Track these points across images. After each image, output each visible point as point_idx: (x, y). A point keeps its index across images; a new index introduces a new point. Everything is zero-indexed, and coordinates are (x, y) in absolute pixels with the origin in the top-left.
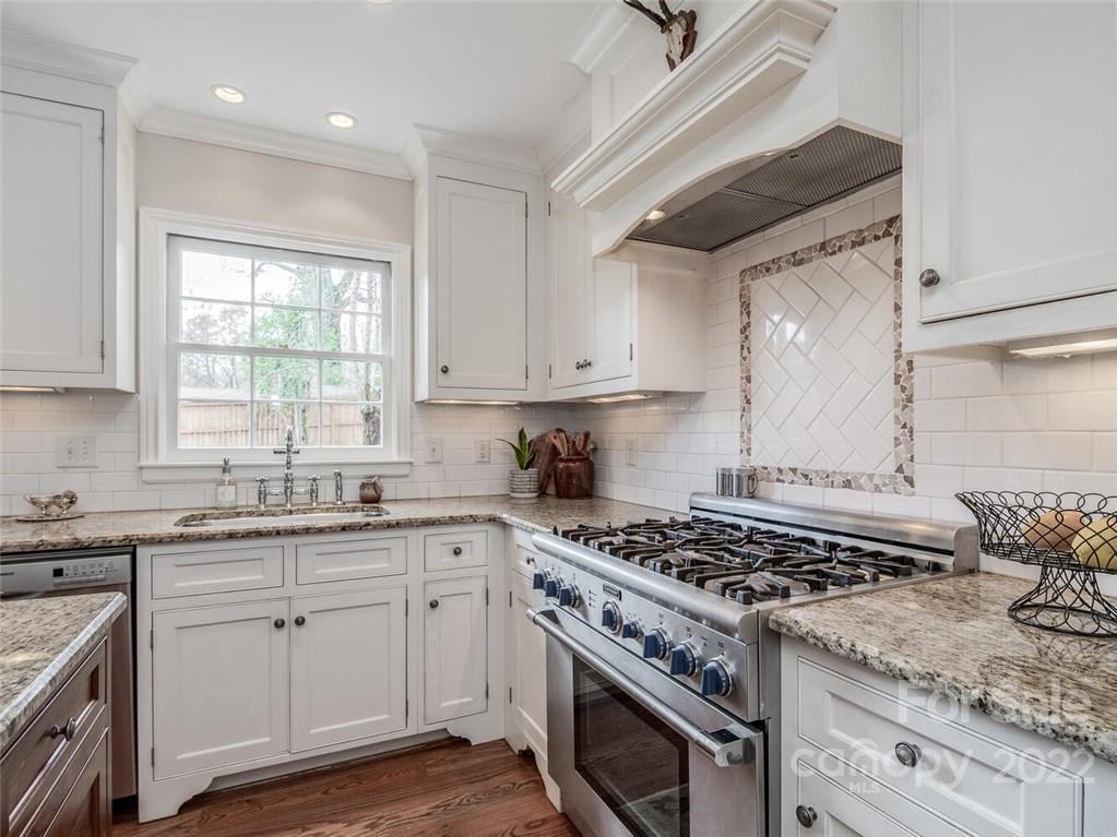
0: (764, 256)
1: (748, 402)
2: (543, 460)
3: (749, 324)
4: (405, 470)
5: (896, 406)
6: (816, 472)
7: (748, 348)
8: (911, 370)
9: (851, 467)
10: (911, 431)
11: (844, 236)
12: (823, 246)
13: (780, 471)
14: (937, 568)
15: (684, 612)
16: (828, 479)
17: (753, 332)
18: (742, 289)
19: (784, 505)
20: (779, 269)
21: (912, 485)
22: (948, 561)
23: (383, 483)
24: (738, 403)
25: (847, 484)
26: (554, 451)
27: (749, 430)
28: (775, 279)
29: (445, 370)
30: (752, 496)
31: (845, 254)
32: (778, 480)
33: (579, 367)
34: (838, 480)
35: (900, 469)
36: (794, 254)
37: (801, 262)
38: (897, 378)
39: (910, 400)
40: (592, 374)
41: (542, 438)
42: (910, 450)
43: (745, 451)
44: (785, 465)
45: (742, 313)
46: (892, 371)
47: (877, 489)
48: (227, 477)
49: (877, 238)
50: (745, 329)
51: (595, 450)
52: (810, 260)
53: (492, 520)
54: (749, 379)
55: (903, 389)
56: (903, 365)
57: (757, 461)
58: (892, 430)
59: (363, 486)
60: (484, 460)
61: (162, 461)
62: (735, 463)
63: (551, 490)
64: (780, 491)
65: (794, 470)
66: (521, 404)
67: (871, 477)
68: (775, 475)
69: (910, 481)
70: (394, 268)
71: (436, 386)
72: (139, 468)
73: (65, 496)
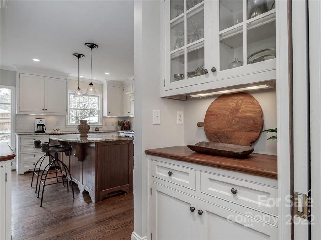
2: (122, 125)
4: (102, 126)
23: (99, 128)
26: (124, 124)
29: (109, 112)
33: (128, 112)
40: (130, 113)
41: (122, 122)
51: (130, 124)
59: (96, 129)
60: (113, 125)
61: (68, 125)
63: (123, 129)
66: (119, 117)
70: (100, 97)
71: (108, 115)
72: (66, 126)
73: (58, 129)
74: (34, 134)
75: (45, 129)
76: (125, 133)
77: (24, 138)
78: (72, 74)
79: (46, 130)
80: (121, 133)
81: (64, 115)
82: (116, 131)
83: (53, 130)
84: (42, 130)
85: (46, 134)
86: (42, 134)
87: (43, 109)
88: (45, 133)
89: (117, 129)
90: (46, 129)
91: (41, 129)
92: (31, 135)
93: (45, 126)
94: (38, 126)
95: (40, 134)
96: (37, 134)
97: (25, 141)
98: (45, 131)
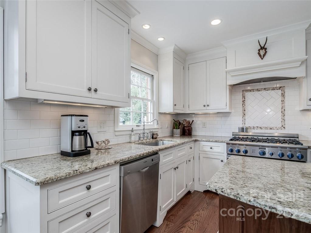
0: (250, 88)
1: (245, 115)
3: (245, 100)
5: (282, 116)
6: (263, 127)
7: (245, 105)
8: (285, 111)
9: (271, 126)
10: (285, 120)
11: (270, 88)
12: (265, 89)
13: (254, 127)
16: (266, 128)
17: (246, 102)
18: (243, 94)
20: (253, 91)
21: (285, 128)
24: (242, 114)
25: (271, 129)
27: (245, 120)
29: (175, 105)
30: (247, 132)
31: (270, 91)
32: (253, 129)
33: (205, 106)
34: (269, 128)
35: (282, 126)
36: (258, 89)
37: (259, 91)
38: (282, 112)
39: (284, 115)
42: (284, 123)
43: (244, 124)
45: (243, 98)
46: (281, 110)
47: (278, 129)
49: (277, 89)
50: (244, 101)
52: (262, 91)
54: (245, 111)
55: (283, 114)
56: (283, 110)
57: (247, 125)
58: (281, 120)
62: (242, 126)
64: (254, 131)
65: (258, 127)
67: (276, 127)
69: (284, 128)
71: (174, 109)
72: (115, 131)
73: (106, 141)
83: (97, 143)
87: (90, 90)
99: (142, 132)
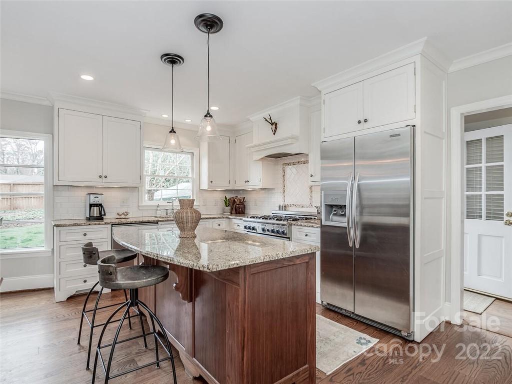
0: (287, 162)
1: (284, 191)
2: (231, 204)
5: (310, 193)
6: (297, 205)
7: (284, 180)
9: (303, 204)
10: (312, 197)
12: (298, 162)
14: (315, 219)
15: (277, 224)
16: (299, 206)
18: (283, 167)
19: (291, 212)
20: (290, 165)
21: (312, 206)
22: (316, 217)
24: (282, 191)
25: (302, 207)
26: (234, 201)
27: (284, 197)
28: (290, 167)
29: (212, 182)
30: (285, 210)
31: (302, 165)
33: (246, 182)
34: (301, 206)
35: (310, 204)
37: (294, 164)
38: (310, 189)
40: (249, 184)
41: (230, 199)
42: (312, 200)
43: (284, 201)
44: (291, 204)
45: (283, 172)
46: (309, 187)
47: (307, 207)
48: (159, 209)
50: (284, 176)
51: (246, 202)
52: (296, 165)
53: (227, 218)
54: (284, 186)
57: (286, 203)
58: (309, 197)
60: (216, 205)
61: (143, 205)
62: (282, 204)
63: (234, 212)
64: (291, 209)
65: (293, 205)
67: (306, 205)
68: (290, 206)
70: (195, 154)
71: (209, 186)
72: (139, 206)
73: (126, 213)
74: (85, 225)
75: (103, 214)
76: (244, 221)
77: (67, 231)
78: (149, 111)
79: (105, 215)
80: (233, 220)
81: (136, 187)
82: (222, 216)
83: (118, 214)
84: (98, 215)
85: (106, 223)
86: (99, 224)
87: (100, 177)
88: (103, 223)
89: (224, 212)
90: (106, 212)
91: (97, 213)
92: (79, 225)
93: (104, 207)
94: (92, 208)
95: (95, 224)
96: (89, 225)
97: (69, 238)
98: (104, 217)
99: (171, 207)
